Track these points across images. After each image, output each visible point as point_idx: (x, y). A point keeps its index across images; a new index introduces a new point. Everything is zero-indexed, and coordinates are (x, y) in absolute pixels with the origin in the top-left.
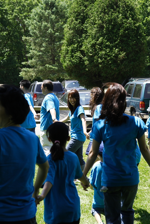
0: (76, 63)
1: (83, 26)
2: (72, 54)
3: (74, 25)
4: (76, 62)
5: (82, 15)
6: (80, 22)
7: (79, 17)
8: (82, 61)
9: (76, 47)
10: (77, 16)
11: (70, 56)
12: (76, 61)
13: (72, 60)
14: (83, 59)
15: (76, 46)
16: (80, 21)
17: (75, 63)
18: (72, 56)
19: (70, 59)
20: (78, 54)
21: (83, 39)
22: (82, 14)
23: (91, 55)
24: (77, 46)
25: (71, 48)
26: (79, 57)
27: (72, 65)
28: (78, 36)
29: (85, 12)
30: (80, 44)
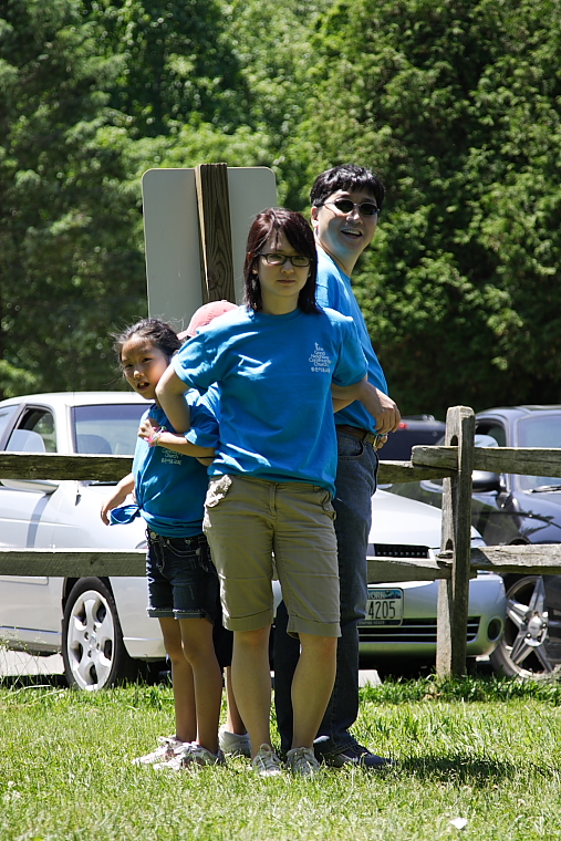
0: (428, 321)
1: (466, 103)
2: (395, 270)
3: (406, 93)
4: (423, 314)
5: (458, 35)
6: (443, 72)
7: (439, 44)
8: (465, 314)
9: (420, 227)
10: (422, 38)
11: (382, 277)
12: (428, 310)
13: (398, 306)
14: (470, 297)
15: (419, 218)
16: (449, 67)
17: (419, 320)
18: (396, 282)
19: (378, 300)
20: (439, 268)
21: (469, 182)
22: (456, 30)
23: (551, 271)
24: (431, 217)
25: (389, 231)
26: (444, 284)
27: (396, 334)
28: (431, 159)
29: (471, 16)
30: (451, 209)
